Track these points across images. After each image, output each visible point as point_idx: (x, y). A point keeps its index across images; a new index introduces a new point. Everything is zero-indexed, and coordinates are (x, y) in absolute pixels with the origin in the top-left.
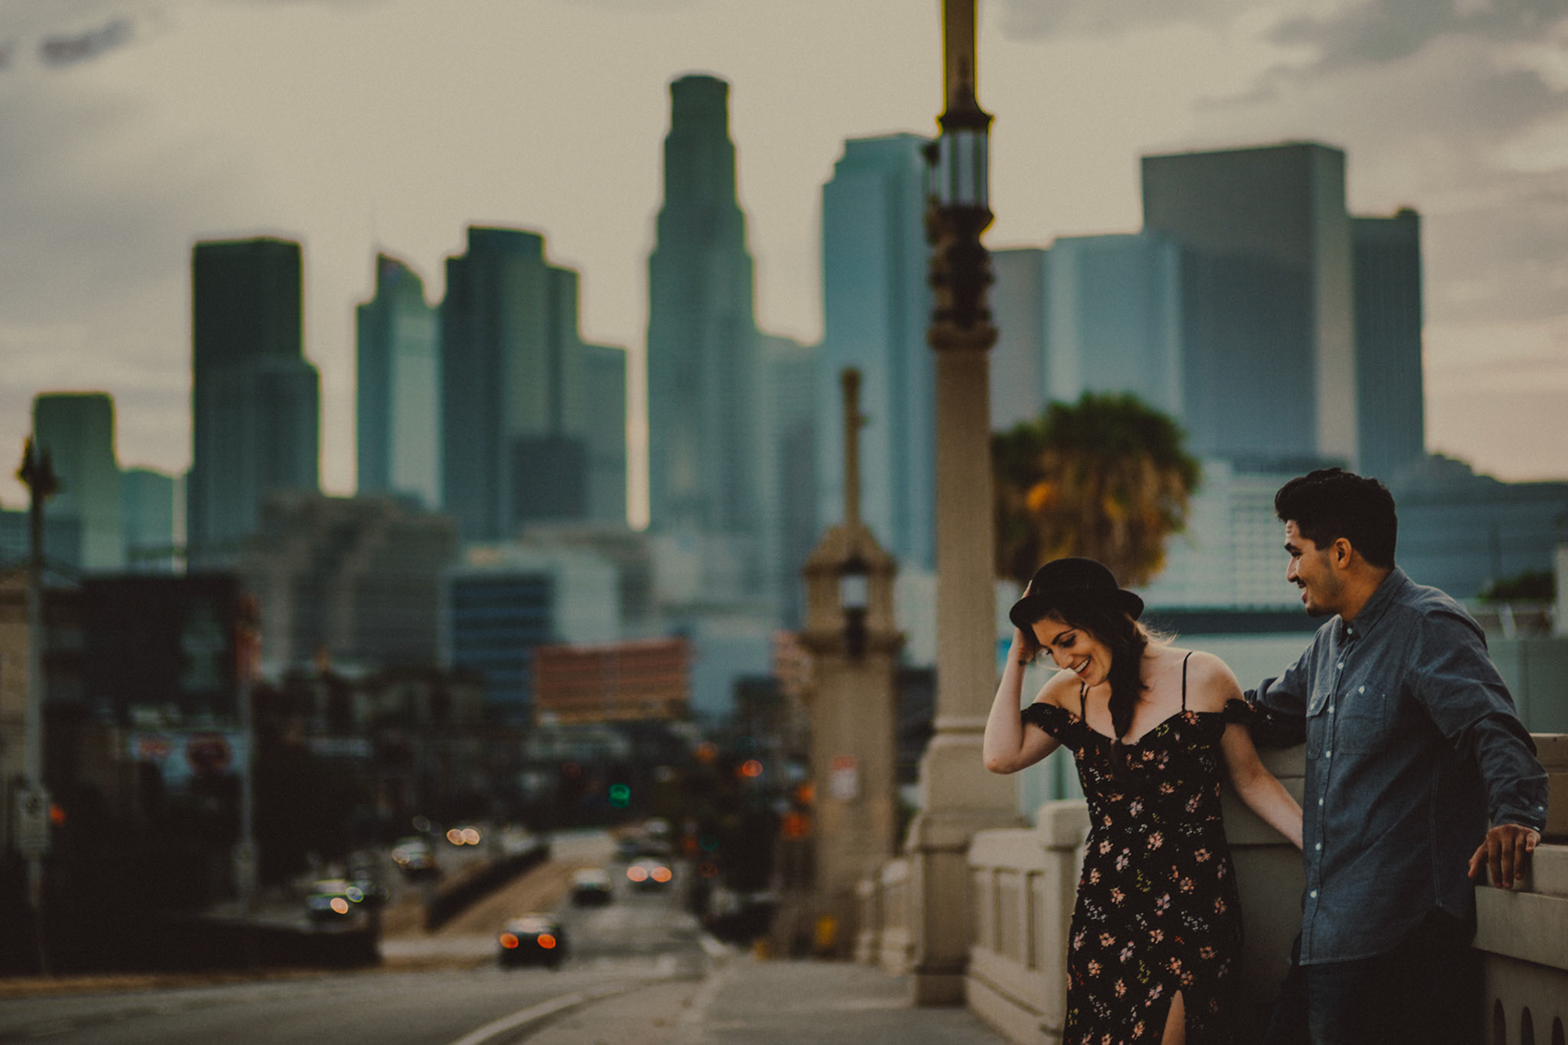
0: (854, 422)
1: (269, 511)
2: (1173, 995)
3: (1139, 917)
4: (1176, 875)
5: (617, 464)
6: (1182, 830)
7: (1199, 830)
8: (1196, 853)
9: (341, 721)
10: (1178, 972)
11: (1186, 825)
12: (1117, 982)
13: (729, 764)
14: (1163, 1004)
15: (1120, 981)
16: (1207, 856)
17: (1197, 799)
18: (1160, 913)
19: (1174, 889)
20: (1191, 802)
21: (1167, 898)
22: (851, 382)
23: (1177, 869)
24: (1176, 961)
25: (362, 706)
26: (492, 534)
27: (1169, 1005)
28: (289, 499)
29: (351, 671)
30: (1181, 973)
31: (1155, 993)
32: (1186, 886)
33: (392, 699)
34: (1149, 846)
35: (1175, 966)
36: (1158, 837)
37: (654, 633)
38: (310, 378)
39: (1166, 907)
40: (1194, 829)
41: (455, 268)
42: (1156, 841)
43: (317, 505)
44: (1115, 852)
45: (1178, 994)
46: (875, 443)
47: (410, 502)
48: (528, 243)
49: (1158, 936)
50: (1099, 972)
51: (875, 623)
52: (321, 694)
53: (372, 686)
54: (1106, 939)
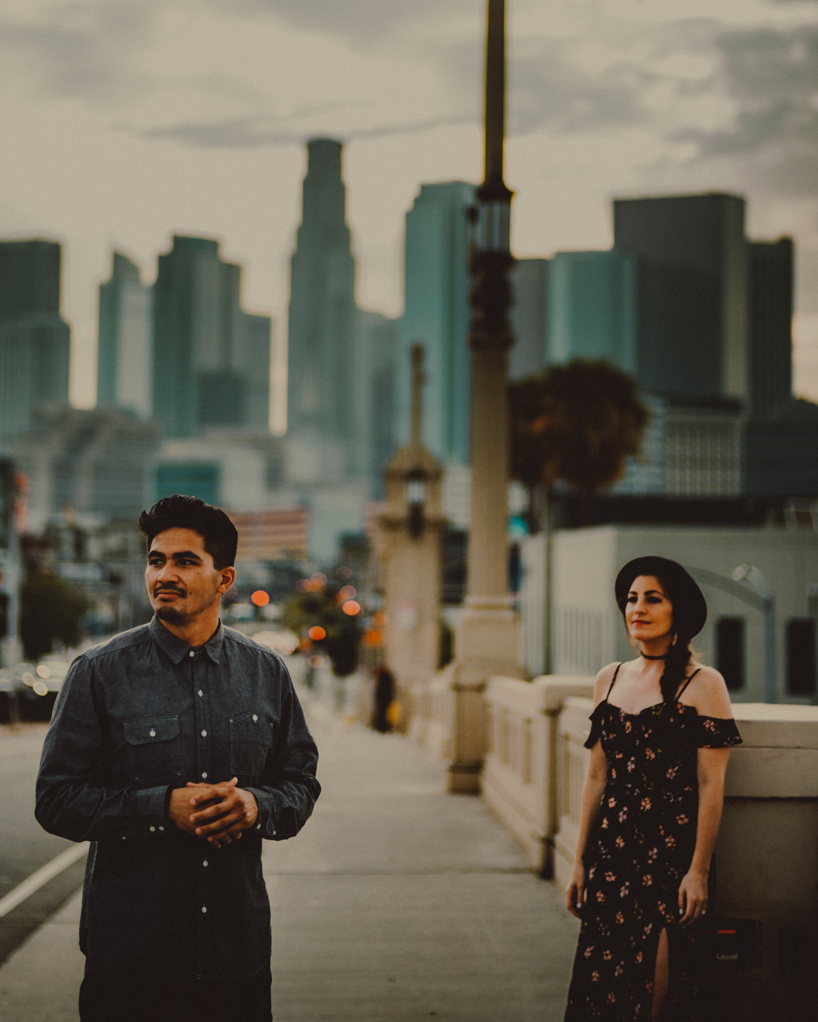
0: (419, 380)
1: (38, 418)
2: (660, 931)
3: (635, 862)
4: (662, 832)
5: (264, 390)
6: (665, 797)
7: (680, 799)
8: (678, 818)
9: (80, 554)
10: (663, 913)
11: (668, 794)
12: (618, 913)
13: (331, 594)
14: (654, 937)
15: (620, 913)
16: (686, 820)
17: (675, 769)
18: (650, 862)
19: (661, 844)
20: (670, 771)
21: (655, 851)
22: (418, 354)
23: (663, 828)
24: (661, 904)
25: (94, 548)
26: (182, 433)
27: (658, 939)
28: (51, 408)
29: (88, 522)
30: (666, 914)
31: (648, 929)
32: (670, 841)
33: (114, 541)
34: (642, 808)
35: (661, 908)
36: (648, 802)
37: (286, 501)
38: (64, 331)
39: (655, 857)
40: (676, 798)
41: (164, 262)
42: (647, 805)
43: (67, 414)
44: (618, 808)
45: (664, 931)
46: (433, 394)
47: (129, 414)
48: (210, 246)
49: (648, 880)
50: (603, 901)
51: (429, 512)
52: (67, 539)
53: (102, 532)
54: (609, 876)
